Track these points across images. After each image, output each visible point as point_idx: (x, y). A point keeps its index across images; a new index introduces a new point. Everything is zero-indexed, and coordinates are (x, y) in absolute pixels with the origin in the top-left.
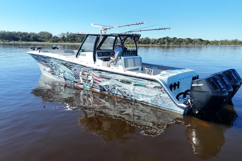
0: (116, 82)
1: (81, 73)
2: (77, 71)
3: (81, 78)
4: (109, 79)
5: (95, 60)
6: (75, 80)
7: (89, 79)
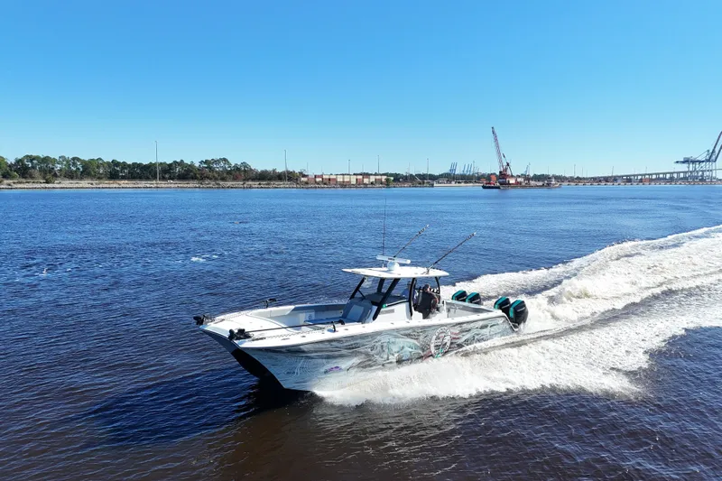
1: (434, 338)
3: (432, 346)
6: (422, 354)
7: (445, 341)
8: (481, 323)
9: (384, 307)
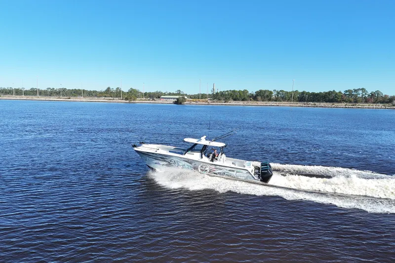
1: (199, 166)
2: (197, 165)
3: (199, 169)
4: (221, 169)
5: (202, 158)
7: (206, 169)
8: (230, 169)
9: (189, 152)
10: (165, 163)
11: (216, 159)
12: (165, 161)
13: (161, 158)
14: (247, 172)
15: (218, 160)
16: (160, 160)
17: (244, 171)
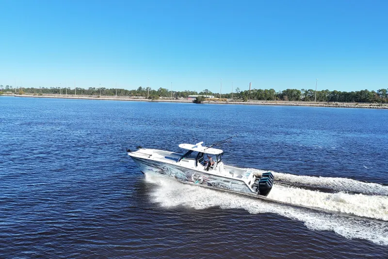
0: (220, 181)
1: (193, 175)
2: (190, 173)
3: (192, 178)
4: (215, 179)
5: (197, 166)
6: (187, 179)
8: (225, 179)
9: (184, 159)
10: (158, 170)
11: (212, 168)
12: (158, 168)
13: (153, 164)
14: (243, 183)
15: (214, 169)
16: (152, 166)
17: (240, 183)
